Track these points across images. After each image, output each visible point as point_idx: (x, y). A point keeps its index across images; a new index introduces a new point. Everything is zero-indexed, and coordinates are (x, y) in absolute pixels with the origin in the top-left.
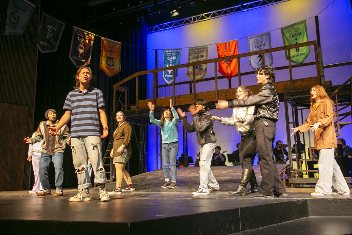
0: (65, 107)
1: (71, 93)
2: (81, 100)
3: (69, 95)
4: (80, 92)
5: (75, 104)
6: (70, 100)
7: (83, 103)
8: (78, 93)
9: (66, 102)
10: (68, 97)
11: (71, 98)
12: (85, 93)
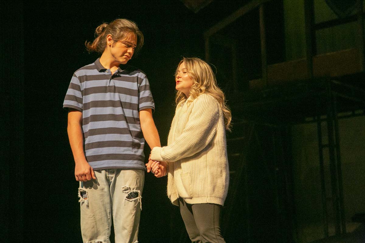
0: (67, 103)
1: (80, 73)
2: (104, 90)
3: (75, 76)
5: (91, 98)
6: (77, 88)
7: (108, 97)
8: (95, 72)
9: (70, 92)
10: (74, 80)
11: (81, 82)
12: (113, 73)
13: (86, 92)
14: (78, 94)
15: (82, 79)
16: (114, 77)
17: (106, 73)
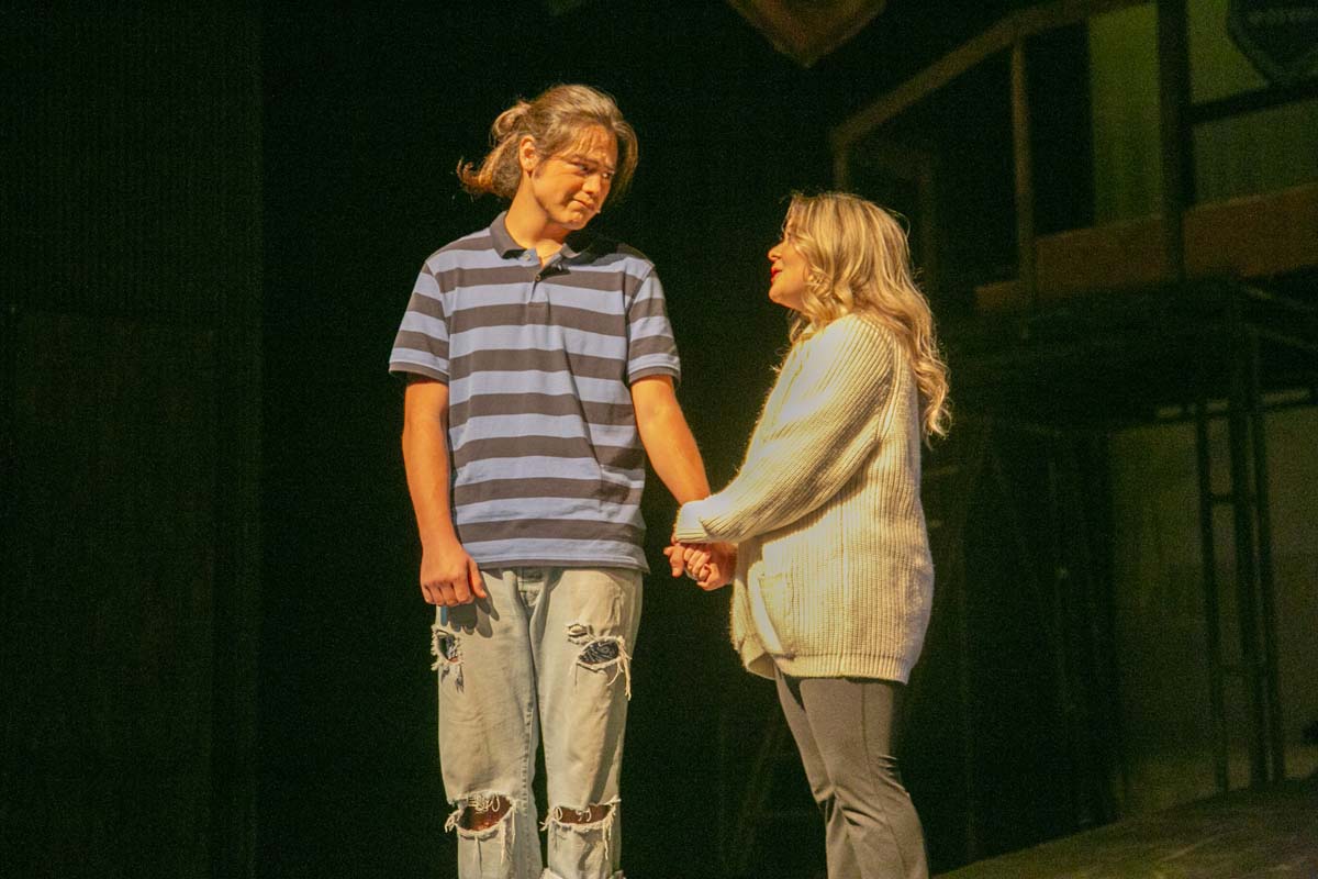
1: (443, 260)
2: (516, 315)
3: (429, 272)
4: (515, 253)
5: (472, 341)
6: (433, 308)
7: (527, 337)
8: (491, 259)
9: (412, 321)
10: (425, 285)
11: (443, 290)
12: (545, 263)
13: (458, 322)
14: (436, 329)
15: (447, 281)
16: (548, 273)
17: (523, 262)
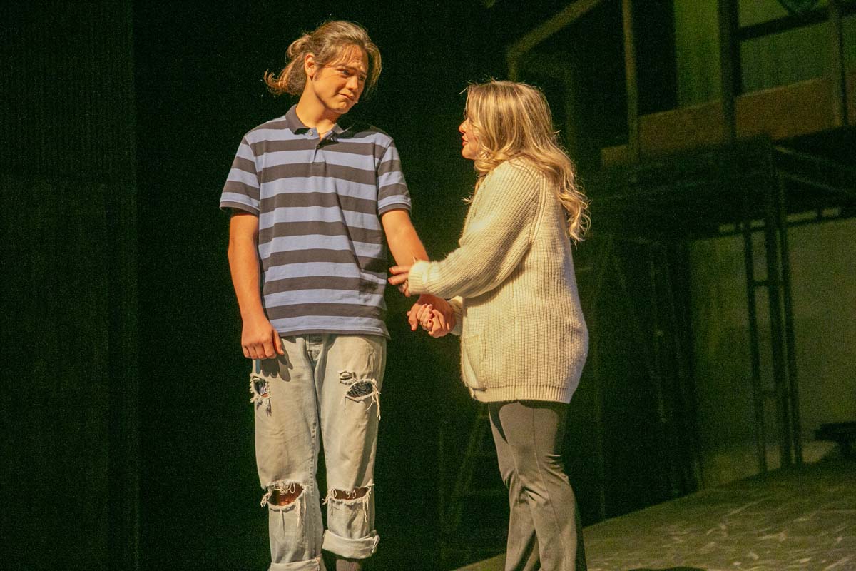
0: (227, 198)
1: (256, 135)
2: (303, 170)
3: (246, 143)
4: (303, 131)
5: (276, 187)
6: (248, 166)
7: (311, 185)
8: (287, 135)
9: (235, 175)
10: (244, 151)
11: (256, 155)
12: (323, 137)
13: (267, 175)
14: (251, 180)
15: (258, 149)
16: (324, 143)
17: (308, 136)
